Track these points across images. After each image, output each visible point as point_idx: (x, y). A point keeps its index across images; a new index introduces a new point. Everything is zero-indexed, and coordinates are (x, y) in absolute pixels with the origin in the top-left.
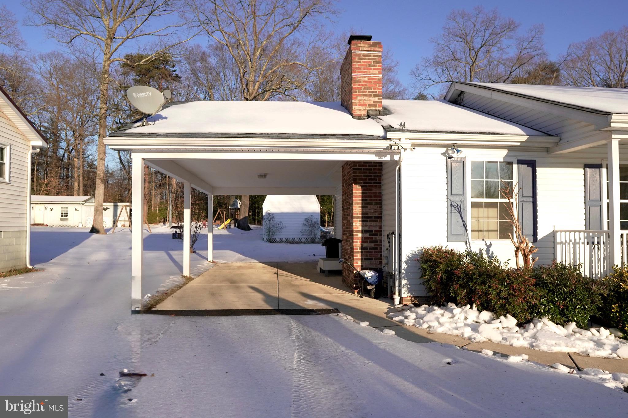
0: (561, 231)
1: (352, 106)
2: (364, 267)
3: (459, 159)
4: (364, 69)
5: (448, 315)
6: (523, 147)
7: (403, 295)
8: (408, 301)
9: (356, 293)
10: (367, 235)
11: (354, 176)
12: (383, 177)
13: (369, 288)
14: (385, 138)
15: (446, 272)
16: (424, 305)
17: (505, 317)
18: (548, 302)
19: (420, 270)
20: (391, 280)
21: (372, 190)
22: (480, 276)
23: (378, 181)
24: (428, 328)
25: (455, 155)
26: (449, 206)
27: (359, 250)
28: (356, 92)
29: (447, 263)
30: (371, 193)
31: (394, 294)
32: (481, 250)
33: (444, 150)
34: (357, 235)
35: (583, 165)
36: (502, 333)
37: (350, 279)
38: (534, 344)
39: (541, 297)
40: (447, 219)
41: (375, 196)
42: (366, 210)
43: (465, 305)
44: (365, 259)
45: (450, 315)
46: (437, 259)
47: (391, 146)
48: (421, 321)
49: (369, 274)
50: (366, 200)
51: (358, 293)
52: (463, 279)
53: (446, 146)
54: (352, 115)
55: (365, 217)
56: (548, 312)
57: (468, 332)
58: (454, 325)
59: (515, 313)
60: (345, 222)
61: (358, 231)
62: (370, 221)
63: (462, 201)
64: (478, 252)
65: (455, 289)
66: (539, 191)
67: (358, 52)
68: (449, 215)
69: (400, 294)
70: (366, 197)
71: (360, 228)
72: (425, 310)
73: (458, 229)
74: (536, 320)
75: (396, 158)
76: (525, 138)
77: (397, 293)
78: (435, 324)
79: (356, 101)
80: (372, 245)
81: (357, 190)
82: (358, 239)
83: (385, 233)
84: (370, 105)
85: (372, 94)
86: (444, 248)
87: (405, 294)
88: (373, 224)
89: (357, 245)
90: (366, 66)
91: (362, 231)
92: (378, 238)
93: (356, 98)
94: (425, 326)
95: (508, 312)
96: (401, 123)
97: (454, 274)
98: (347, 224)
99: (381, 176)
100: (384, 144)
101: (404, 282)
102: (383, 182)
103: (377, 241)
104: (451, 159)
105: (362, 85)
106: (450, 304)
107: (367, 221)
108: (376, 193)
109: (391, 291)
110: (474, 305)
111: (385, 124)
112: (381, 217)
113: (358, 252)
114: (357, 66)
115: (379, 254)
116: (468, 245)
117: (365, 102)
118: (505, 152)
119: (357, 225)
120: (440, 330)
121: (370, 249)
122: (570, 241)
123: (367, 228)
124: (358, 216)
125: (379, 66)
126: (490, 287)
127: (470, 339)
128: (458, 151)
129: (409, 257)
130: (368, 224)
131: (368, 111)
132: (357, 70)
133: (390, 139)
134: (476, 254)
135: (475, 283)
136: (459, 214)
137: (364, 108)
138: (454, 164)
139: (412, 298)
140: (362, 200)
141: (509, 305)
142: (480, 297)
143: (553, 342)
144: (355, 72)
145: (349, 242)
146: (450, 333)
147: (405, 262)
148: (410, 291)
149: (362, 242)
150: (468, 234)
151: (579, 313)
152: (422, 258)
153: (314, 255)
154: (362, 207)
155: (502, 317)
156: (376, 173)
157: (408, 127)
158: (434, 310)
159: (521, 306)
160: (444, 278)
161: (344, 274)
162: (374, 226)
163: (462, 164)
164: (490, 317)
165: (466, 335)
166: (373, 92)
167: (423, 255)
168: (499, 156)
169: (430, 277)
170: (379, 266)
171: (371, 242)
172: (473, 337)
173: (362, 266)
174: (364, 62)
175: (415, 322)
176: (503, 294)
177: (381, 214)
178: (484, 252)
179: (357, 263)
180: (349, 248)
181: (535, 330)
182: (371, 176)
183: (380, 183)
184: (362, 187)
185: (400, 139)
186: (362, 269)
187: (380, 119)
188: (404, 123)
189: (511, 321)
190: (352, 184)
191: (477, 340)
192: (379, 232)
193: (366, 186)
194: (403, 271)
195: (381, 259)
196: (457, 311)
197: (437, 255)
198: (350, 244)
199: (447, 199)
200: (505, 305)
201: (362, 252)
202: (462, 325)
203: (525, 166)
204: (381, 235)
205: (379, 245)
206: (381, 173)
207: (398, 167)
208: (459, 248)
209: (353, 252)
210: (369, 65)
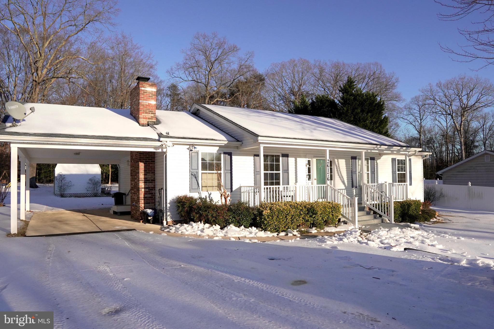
0: (243, 187)
1: (139, 118)
2: (146, 208)
3: (196, 151)
4: (146, 98)
5: (190, 227)
6: (226, 146)
7: (168, 220)
8: (171, 223)
9: (141, 222)
10: (147, 190)
11: (140, 158)
12: (156, 158)
13: (149, 218)
14: (159, 141)
15: (189, 207)
16: (179, 224)
17: (215, 225)
18: (233, 218)
19: (176, 207)
20: (161, 213)
21: (149, 165)
22: (204, 208)
23: (153, 160)
24: (181, 233)
25: (193, 150)
26: (191, 175)
27: (142, 198)
28: (141, 111)
29: (189, 203)
30: (149, 167)
31: (163, 220)
32: (206, 196)
33: (188, 146)
34: (141, 190)
35: (253, 155)
36: (213, 232)
37: (137, 215)
38: (226, 235)
39: (230, 216)
40: (190, 181)
41: (151, 169)
42: (146, 177)
43: (198, 222)
44: (146, 203)
45: (191, 227)
46: (185, 201)
47: (162, 145)
48: (178, 230)
49: (149, 211)
50: (147, 171)
51: (142, 222)
52: (197, 210)
53: (190, 145)
54: (139, 123)
55: (146, 180)
56: (233, 222)
57: (199, 233)
58: (193, 231)
59: (219, 223)
60: (133, 183)
61: (142, 188)
62: (149, 182)
63: (197, 172)
64: (205, 197)
65: (194, 215)
66: (233, 167)
67: (143, 89)
68: (191, 179)
69: (166, 220)
70: (146, 169)
71: (143, 186)
72: (179, 226)
73: (195, 186)
74: (228, 226)
75: (164, 150)
76: (226, 142)
77: (165, 220)
78: (184, 231)
79: (142, 116)
80: (150, 195)
81: (142, 165)
82: (142, 192)
83: (157, 189)
84: (149, 119)
85: (150, 112)
86: (188, 196)
87: (169, 220)
88: (150, 184)
89: (142, 196)
90: (147, 96)
91: (144, 188)
92: (153, 192)
93: (141, 114)
94: (180, 232)
95: (216, 224)
96: (167, 132)
97: (193, 207)
98: (134, 184)
99: (154, 158)
100: (158, 144)
101: (168, 213)
102: (156, 161)
103: (153, 193)
104: (192, 151)
105: (145, 107)
106: (191, 222)
107: (147, 182)
108: (152, 167)
109: (161, 219)
110: (202, 222)
111: (159, 133)
112: (155, 180)
113: (142, 200)
114: (142, 97)
115: (154, 200)
116: (200, 194)
117: (146, 116)
118: (218, 148)
119: (142, 185)
120: (187, 233)
121: (149, 197)
122: (247, 191)
123: (147, 186)
124: (142, 179)
125: (154, 97)
126: (208, 212)
127: (200, 235)
128: (195, 148)
129: (171, 201)
130: (148, 184)
131: (148, 122)
132: (142, 99)
133: (161, 141)
134: (203, 198)
135: (202, 211)
136: (195, 179)
137: (146, 120)
138: (193, 154)
139: (172, 222)
140: (144, 171)
141: (217, 220)
142: (204, 218)
143: (233, 233)
144: (141, 99)
145: (136, 194)
146: (191, 234)
147: (169, 203)
148: (171, 218)
149: (145, 194)
150: (200, 188)
151: (245, 221)
152: (177, 201)
153: (102, 204)
154: (145, 175)
155: (214, 226)
156: (152, 156)
157: (171, 135)
158: (184, 225)
159: (222, 220)
160: (188, 210)
161: (132, 213)
162: (151, 185)
163: (197, 154)
164: (209, 226)
165: (198, 234)
166: (151, 111)
167: (178, 199)
168: (214, 150)
169: (182, 210)
170: (154, 207)
171: (149, 194)
172: (201, 234)
173: (144, 207)
174: (146, 94)
175: (175, 231)
176: (214, 215)
177: (155, 178)
178: (207, 197)
179: (142, 205)
180: (137, 197)
181: (227, 229)
182: (149, 158)
183: (154, 161)
184: (144, 163)
185: (166, 142)
186: (144, 209)
187: (155, 128)
188: (169, 132)
189: (218, 227)
190: (138, 162)
191: (203, 235)
192: (154, 188)
193: (147, 163)
194: (168, 208)
195: (155, 203)
196: (194, 224)
197: (185, 199)
198: (137, 195)
199: (190, 171)
200: (215, 220)
201: (144, 199)
202: (197, 230)
203: (227, 155)
204: (155, 190)
205: (153, 195)
206: (155, 156)
207: (165, 155)
208: (195, 195)
209: (139, 200)
210: (149, 96)
